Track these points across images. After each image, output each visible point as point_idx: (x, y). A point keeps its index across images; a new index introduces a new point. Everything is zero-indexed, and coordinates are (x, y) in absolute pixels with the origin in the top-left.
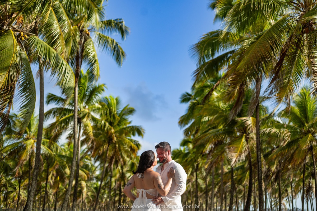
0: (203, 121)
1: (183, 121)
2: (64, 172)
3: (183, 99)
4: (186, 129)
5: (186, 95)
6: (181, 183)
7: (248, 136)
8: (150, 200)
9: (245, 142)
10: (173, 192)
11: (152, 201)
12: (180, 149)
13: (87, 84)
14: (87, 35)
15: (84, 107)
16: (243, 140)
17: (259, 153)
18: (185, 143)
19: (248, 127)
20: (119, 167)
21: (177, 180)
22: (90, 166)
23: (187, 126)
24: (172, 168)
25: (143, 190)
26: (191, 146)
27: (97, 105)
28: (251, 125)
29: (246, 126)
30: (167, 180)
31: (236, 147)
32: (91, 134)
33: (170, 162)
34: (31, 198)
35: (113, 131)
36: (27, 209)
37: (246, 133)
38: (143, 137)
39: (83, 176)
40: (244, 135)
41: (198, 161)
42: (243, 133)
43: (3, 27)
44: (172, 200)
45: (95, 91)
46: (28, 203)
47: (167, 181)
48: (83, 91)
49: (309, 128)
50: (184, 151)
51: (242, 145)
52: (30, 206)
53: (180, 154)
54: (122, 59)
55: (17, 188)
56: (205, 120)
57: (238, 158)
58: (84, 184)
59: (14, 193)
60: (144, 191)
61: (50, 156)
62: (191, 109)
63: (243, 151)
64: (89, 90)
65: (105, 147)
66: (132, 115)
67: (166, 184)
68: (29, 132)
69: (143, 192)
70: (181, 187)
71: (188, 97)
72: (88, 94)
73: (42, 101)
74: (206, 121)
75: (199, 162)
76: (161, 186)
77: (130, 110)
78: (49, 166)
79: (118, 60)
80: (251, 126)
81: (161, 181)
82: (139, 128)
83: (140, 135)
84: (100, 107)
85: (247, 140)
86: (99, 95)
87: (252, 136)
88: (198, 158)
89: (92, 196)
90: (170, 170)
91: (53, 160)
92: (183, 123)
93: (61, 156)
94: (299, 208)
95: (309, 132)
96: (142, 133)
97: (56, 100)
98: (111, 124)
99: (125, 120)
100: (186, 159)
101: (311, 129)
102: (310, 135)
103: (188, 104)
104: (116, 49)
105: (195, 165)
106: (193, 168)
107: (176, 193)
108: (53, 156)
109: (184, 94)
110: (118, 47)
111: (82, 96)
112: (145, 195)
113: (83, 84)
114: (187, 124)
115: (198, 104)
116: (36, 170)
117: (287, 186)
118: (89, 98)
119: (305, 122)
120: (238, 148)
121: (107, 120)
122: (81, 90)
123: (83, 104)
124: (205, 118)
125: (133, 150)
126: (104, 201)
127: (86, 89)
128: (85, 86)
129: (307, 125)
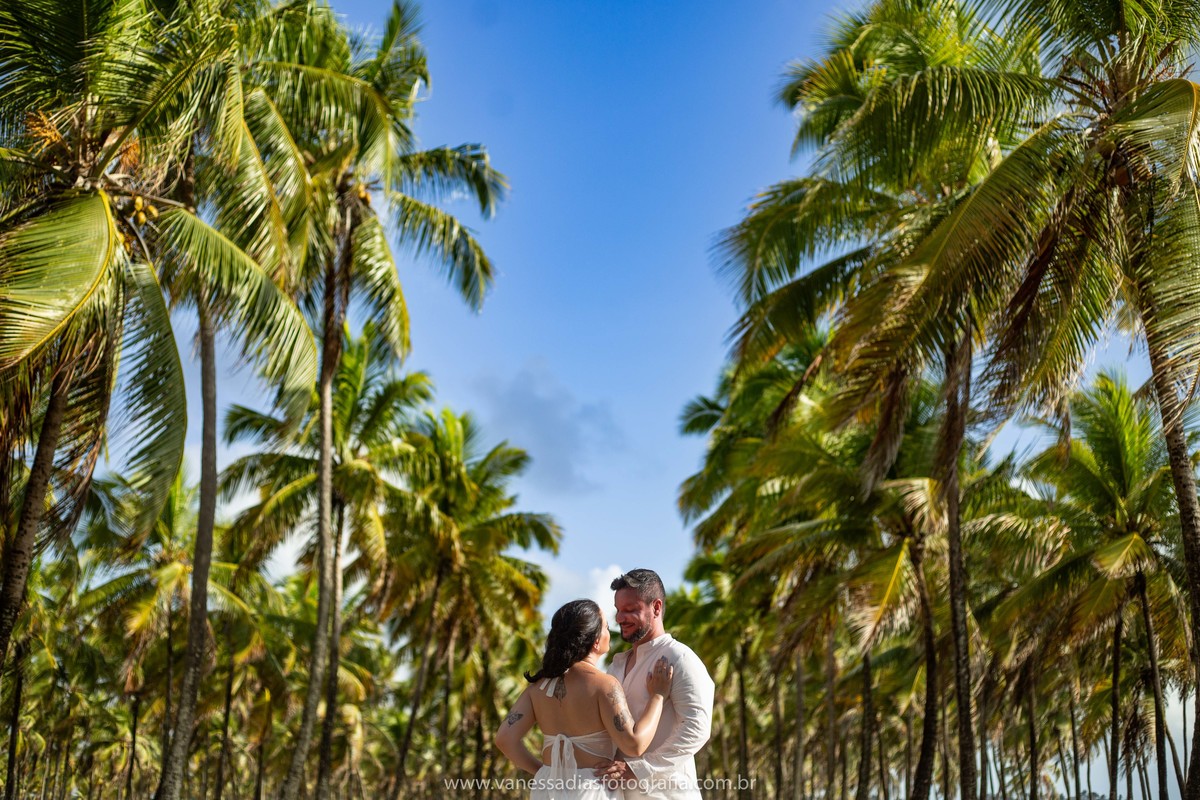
0: (764, 493)
1: (694, 495)
3: (689, 420)
4: (703, 526)
5: (701, 404)
6: (693, 714)
7: (920, 546)
9: (910, 568)
10: (666, 745)
11: (596, 775)
12: (682, 590)
13: (364, 370)
14: (360, 204)
15: (355, 452)
16: (903, 558)
17: (959, 602)
18: (700, 571)
19: (919, 516)
20: (475, 657)
21: (679, 703)
22: (374, 656)
23: (706, 515)
24: (664, 659)
25: (564, 738)
26: (725, 583)
27: (398, 444)
28: (925, 509)
29: (910, 509)
31: (875, 585)
33: (656, 641)
34: (174, 765)
37: (912, 535)
38: (556, 553)
39: (352, 689)
40: (907, 540)
41: (747, 634)
42: (903, 535)
43: (74, 180)
45: (394, 394)
46: (166, 783)
48: (350, 397)
49: (1132, 516)
50: (697, 597)
51: (898, 577)
52: (171, 794)
53: (684, 611)
54: (483, 287)
55: (125, 731)
56: (771, 492)
57: (883, 623)
58: (352, 714)
60: (568, 741)
61: (238, 619)
62: (719, 456)
63: (902, 599)
64: (371, 393)
66: (520, 475)
67: (640, 716)
68: (166, 540)
69: (562, 743)
70: (693, 726)
71: (707, 412)
72: (366, 404)
73: (210, 431)
74: (774, 494)
75: (750, 637)
76: (624, 722)
77: (511, 458)
79: (468, 288)
80: (928, 512)
81: (622, 706)
82: (538, 520)
83: (547, 546)
84: (410, 449)
85: (915, 559)
86: (406, 409)
87: (933, 544)
88: (746, 622)
89: (381, 756)
90: (656, 667)
92: (695, 504)
93: (274, 619)
94: (1101, 794)
95: (1132, 527)
96: (554, 538)
97: (258, 428)
98: (446, 507)
99: (494, 491)
100: (705, 625)
101: (1139, 518)
102: (1136, 537)
104: (462, 249)
105: (739, 648)
106: (732, 657)
108: (248, 619)
109: (694, 404)
110: (467, 243)
111: (347, 412)
112: (569, 755)
113: (353, 372)
114: (706, 507)
115: (742, 434)
116: (192, 670)
117: (1057, 716)
118: (371, 419)
119: (1117, 494)
120: (882, 587)
121: (434, 496)
122: (343, 394)
123: (352, 442)
124: (769, 484)
125: (521, 595)
126: (423, 773)
127: (359, 389)
128: (358, 380)
129: (1123, 505)
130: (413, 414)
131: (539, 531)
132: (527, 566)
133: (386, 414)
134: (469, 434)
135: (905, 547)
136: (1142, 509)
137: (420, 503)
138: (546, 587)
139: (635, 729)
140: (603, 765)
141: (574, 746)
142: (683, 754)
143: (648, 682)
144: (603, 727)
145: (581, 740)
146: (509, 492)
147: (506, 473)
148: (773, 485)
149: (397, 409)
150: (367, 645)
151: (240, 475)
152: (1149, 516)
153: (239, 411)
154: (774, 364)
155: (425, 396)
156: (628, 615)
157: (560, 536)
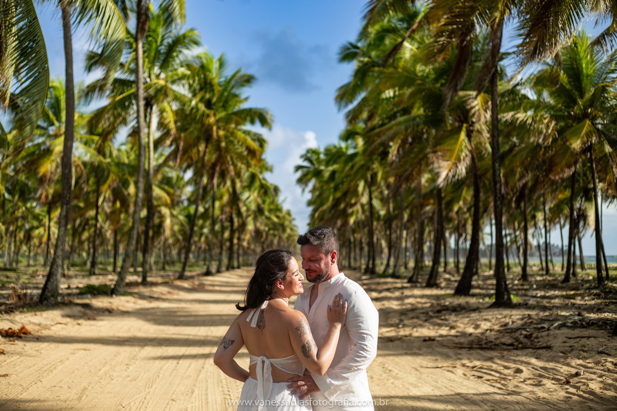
0: (384, 97)
1: (345, 95)
2: (126, 193)
3: (343, 55)
4: (350, 112)
5: (349, 46)
6: (363, 339)
7: (471, 128)
8: (284, 384)
9: (466, 140)
10: (342, 364)
11: (289, 387)
12: (339, 144)
13: (161, 31)
15: (158, 76)
16: (463, 135)
17: (497, 165)
18: (349, 135)
19: (473, 111)
20: (229, 183)
21: (352, 331)
22: (174, 180)
23: (351, 107)
24: (340, 296)
25: (265, 359)
26: (360, 142)
27: (182, 70)
28: (477, 108)
29: (468, 107)
30: (327, 329)
31: (448, 150)
32: (172, 126)
33: (333, 280)
35: (212, 120)
36: (52, 280)
37: (467, 122)
38: (270, 129)
39: (163, 200)
40: (465, 125)
41: (373, 169)
42: (462, 122)
44: (340, 386)
45: (179, 42)
47: (326, 332)
48: (154, 45)
49: (586, 108)
50: (347, 148)
51: (461, 146)
52: (56, 275)
53: (340, 156)
56: (388, 96)
57: (452, 171)
58: (165, 211)
59: (41, 230)
60: (267, 362)
61: (99, 166)
62: (359, 75)
63: (462, 158)
64: (165, 42)
65: (202, 147)
66: (250, 87)
69: (263, 362)
70: (364, 350)
71: (354, 50)
72: (163, 49)
73: (70, 71)
74: (390, 98)
75: (375, 170)
76: (310, 350)
77: (246, 78)
78: (99, 183)
80: (479, 110)
81: (309, 337)
82: (261, 111)
83: (265, 125)
84: (188, 73)
85: (469, 135)
86: (185, 51)
87: (479, 127)
88: (373, 163)
89: (181, 232)
90: (334, 302)
91: (106, 173)
92: (345, 100)
93: (119, 164)
94: (556, 245)
95: (585, 116)
96: (269, 121)
98: (209, 104)
99: (236, 96)
100: (350, 164)
101: (589, 110)
102: (588, 122)
103: (353, 65)
105: (369, 176)
106: (366, 182)
107: (352, 367)
108: (105, 166)
109: (345, 46)
111: (153, 54)
113: (154, 31)
114: (351, 101)
115: (373, 64)
117: (536, 209)
118: (165, 58)
119: (577, 97)
120: (452, 151)
121: (201, 100)
122: (150, 44)
123: (156, 70)
124: (387, 92)
125: (252, 152)
126: (203, 239)
127: (159, 40)
128: (158, 35)
129: (580, 103)
130: (189, 53)
131: (261, 117)
132: (255, 134)
133: (175, 54)
134: (222, 64)
135: (464, 129)
136: (591, 106)
137: (194, 103)
138: (266, 145)
139: (318, 355)
140: (295, 379)
141: (272, 364)
142: (355, 370)
143: (328, 314)
144: (293, 352)
145: (278, 361)
146: (243, 96)
147: (242, 86)
148: (389, 93)
149: (180, 52)
150: (170, 175)
151: (94, 90)
152: (595, 109)
153: (93, 55)
154: (390, 23)
155: (196, 43)
156: (312, 265)
157: (272, 121)
